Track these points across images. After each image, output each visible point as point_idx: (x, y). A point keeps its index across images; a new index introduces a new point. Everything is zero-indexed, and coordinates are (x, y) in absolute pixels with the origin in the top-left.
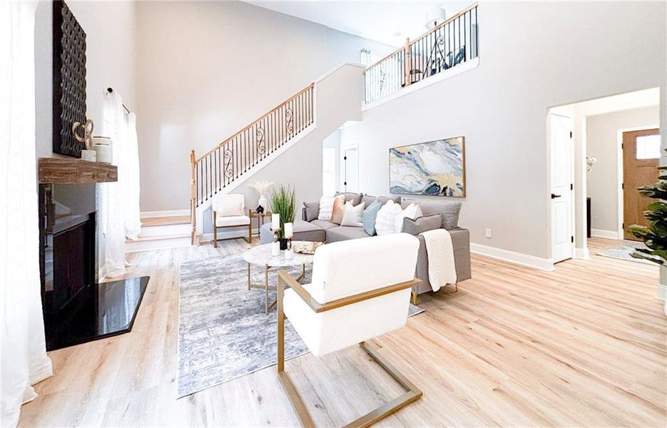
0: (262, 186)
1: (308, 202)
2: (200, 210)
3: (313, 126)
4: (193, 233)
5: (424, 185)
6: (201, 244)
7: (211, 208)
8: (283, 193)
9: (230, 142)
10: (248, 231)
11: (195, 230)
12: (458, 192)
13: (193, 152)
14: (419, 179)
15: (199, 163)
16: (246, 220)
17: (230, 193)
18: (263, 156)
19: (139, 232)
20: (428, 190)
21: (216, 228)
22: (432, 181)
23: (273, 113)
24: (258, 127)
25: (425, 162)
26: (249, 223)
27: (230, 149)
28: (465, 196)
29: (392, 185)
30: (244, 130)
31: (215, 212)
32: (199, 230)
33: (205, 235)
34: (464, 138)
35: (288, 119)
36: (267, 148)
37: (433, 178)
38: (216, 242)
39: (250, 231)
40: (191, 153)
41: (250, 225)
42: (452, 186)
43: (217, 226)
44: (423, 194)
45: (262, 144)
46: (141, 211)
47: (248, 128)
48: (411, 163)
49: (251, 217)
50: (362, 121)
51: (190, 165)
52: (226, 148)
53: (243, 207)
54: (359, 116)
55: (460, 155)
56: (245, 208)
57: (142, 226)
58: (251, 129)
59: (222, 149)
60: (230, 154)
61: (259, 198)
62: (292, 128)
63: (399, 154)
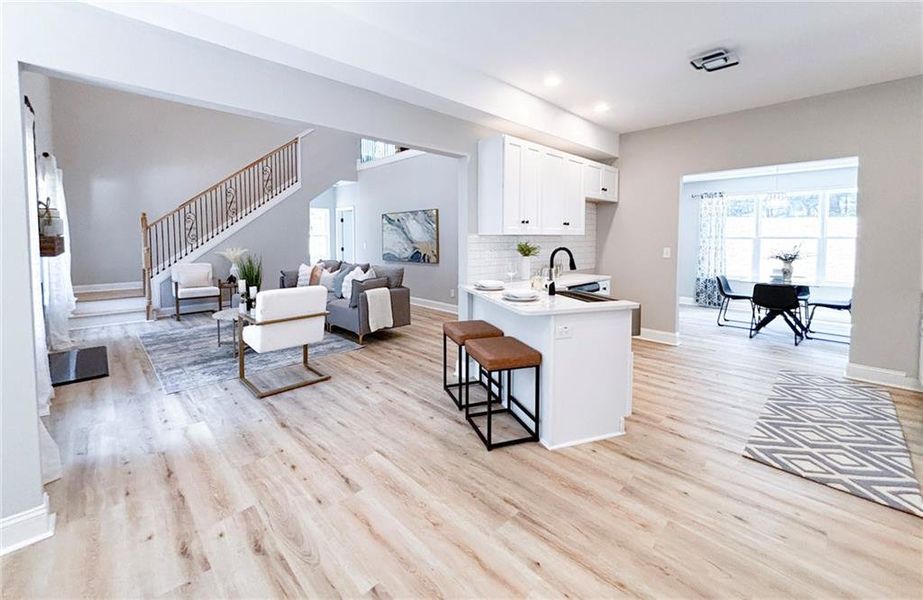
0: (234, 253)
1: (285, 270)
2: (157, 281)
3: (297, 186)
4: (148, 307)
5: (409, 253)
6: (159, 319)
7: (170, 279)
8: (250, 262)
9: (193, 204)
10: (218, 303)
11: (150, 303)
12: (433, 259)
13: (144, 214)
14: (406, 246)
15: (153, 228)
16: (215, 290)
17: (194, 262)
18: (235, 219)
19: (74, 308)
20: (412, 257)
21: (178, 299)
22: (415, 248)
23: (247, 171)
24: (228, 186)
25: (411, 229)
26: (219, 294)
27: (193, 211)
28: (438, 262)
29: (386, 252)
30: (210, 190)
31: (176, 284)
32: (156, 303)
33: (163, 309)
34: (437, 211)
35: (266, 178)
36: (239, 209)
37: (417, 246)
38: (178, 316)
39: (220, 304)
40: (141, 216)
41: (219, 296)
42: (429, 253)
43: (179, 297)
44: (409, 261)
45: (234, 205)
46: (73, 285)
47: (215, 188)
48: (400, 230)
49: (220, 288)
50: (357, 180)
51: (140, 229)
52: (187, 211)
53: (211, 276)
54: (354, 176)
55: (434, 226)
56: (213, 278)
57: (77, 302)
58: (218, 189)
59: (182, 211)
60: (193, 217)
61: (231, 266)
62: (270, 186)
63: (390, 221)
